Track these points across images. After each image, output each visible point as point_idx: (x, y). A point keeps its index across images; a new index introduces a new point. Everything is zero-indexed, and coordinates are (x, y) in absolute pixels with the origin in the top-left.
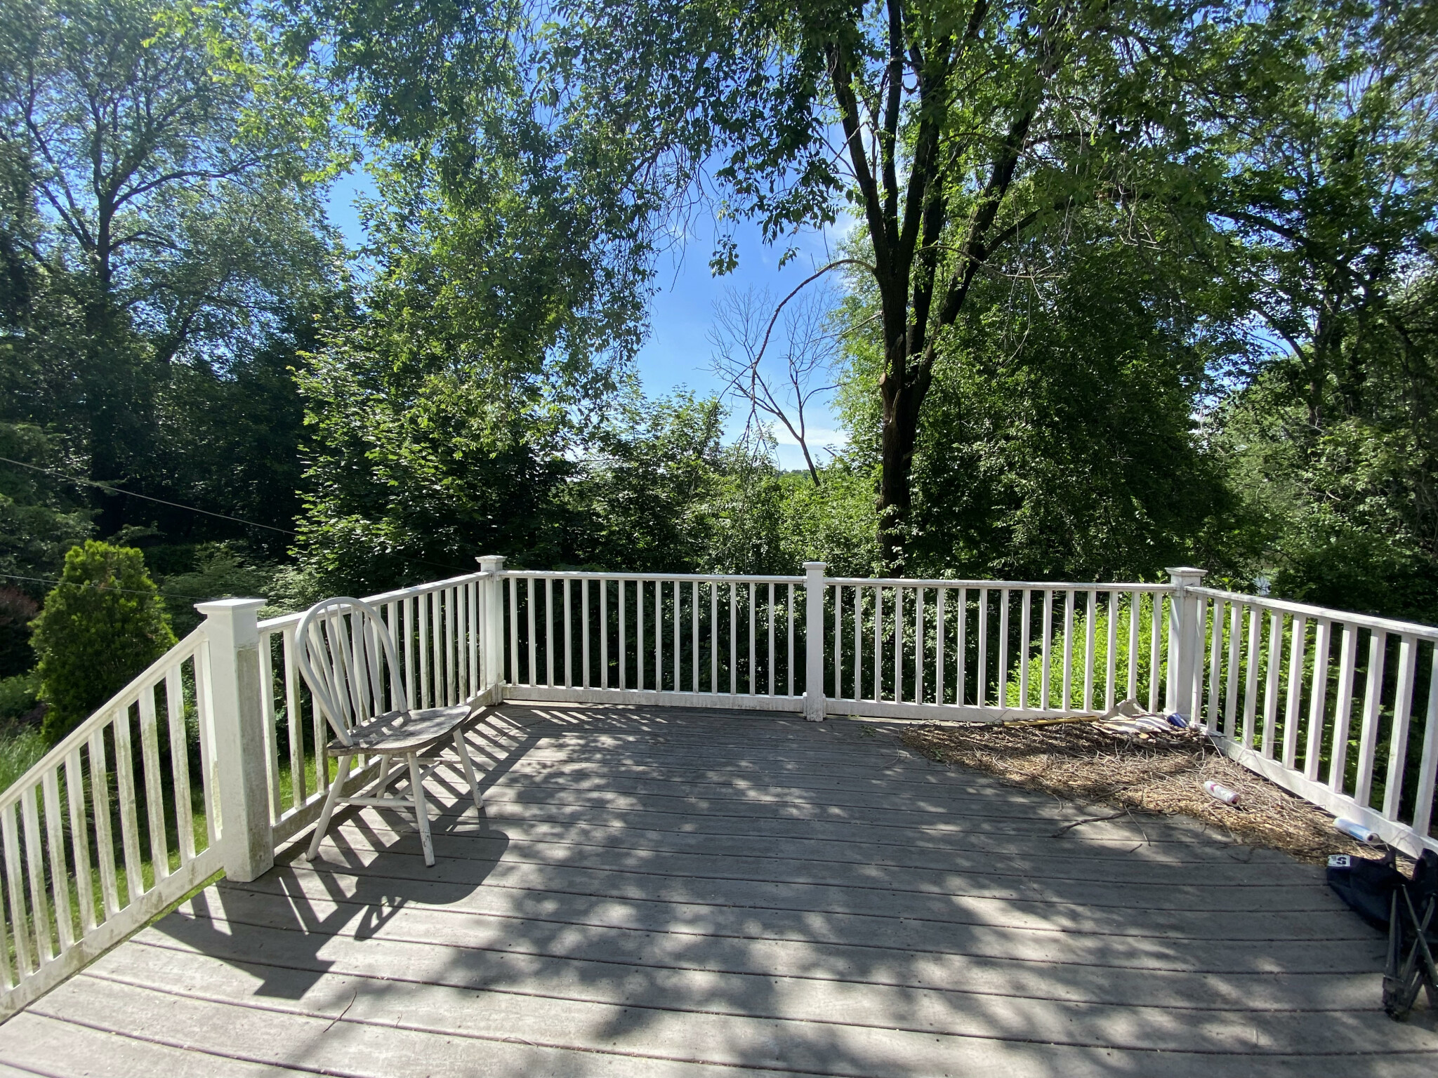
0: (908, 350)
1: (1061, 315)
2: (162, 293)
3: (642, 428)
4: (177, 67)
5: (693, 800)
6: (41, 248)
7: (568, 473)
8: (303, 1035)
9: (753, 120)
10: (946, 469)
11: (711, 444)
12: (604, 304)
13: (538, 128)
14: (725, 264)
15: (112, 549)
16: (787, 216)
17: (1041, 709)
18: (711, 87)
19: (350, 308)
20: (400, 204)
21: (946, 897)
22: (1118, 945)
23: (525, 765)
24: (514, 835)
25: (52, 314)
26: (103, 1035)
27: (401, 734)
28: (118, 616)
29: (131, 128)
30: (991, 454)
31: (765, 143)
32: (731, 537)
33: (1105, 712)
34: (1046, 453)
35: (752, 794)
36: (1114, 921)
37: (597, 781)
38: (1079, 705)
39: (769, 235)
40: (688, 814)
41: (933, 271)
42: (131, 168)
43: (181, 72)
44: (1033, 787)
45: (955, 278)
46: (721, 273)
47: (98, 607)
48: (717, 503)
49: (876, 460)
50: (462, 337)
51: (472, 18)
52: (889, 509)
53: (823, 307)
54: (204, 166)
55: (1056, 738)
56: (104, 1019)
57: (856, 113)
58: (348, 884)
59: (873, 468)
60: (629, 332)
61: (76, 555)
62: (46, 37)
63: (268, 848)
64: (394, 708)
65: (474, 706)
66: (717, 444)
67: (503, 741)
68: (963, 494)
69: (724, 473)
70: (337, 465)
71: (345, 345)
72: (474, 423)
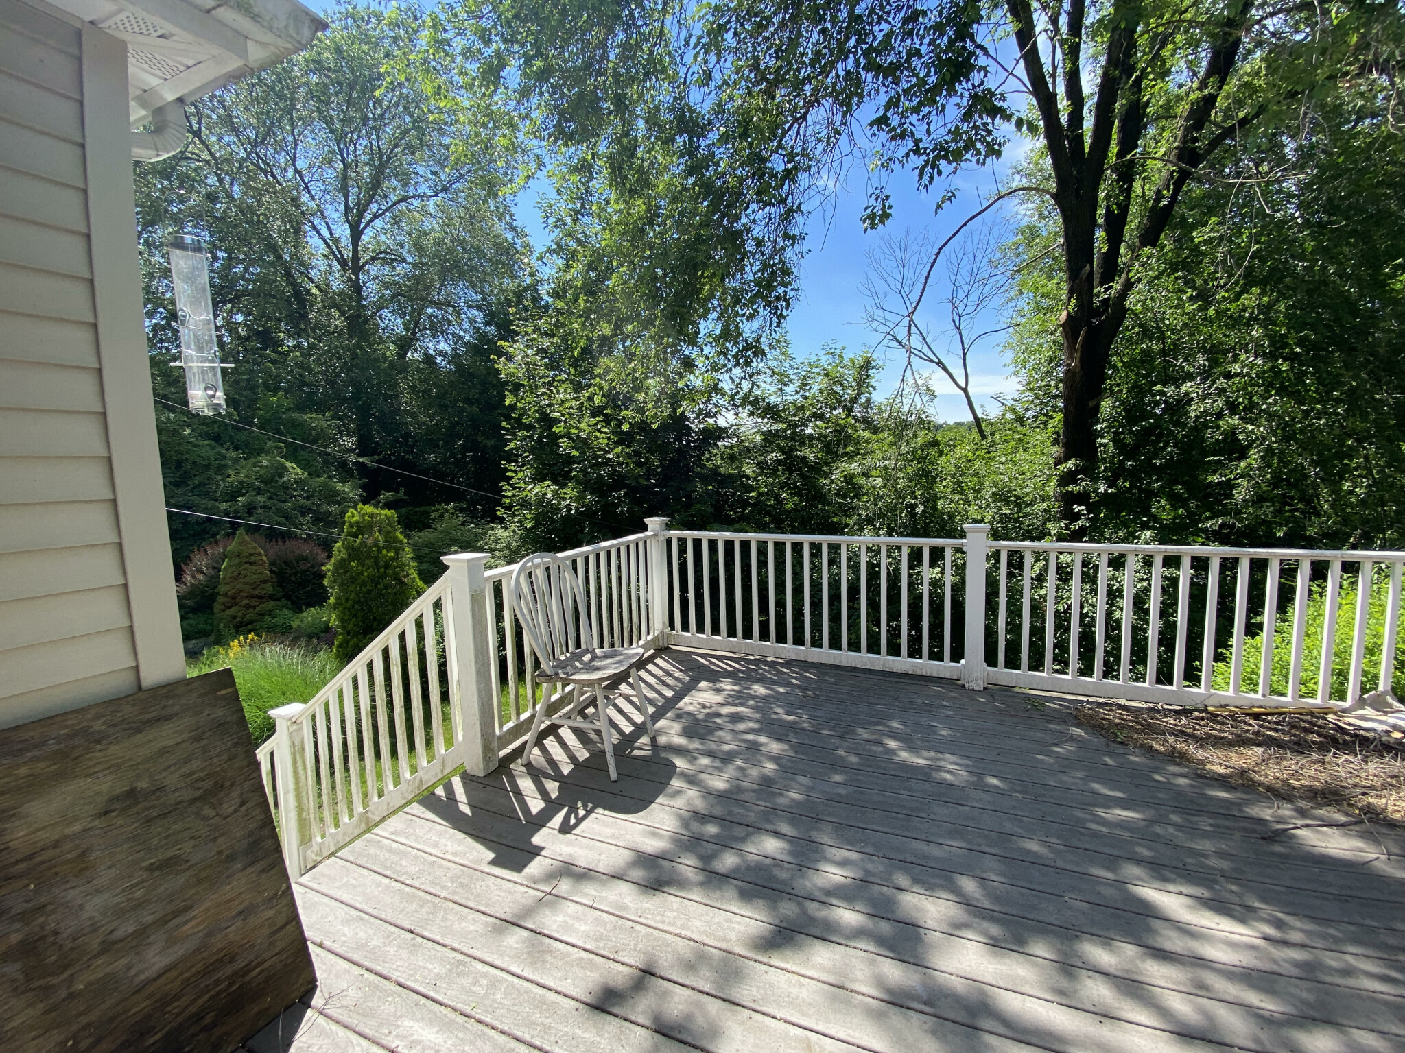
0: (1096, 282)
1: (1307, 223)
2: (398, 301)
3: (790, 389)
4: (397, 104)
5: (843, 753)
6: (313, 273)
7: (720, 438)
8: (524, 901)
9: (908, 60)
10: (1145, 415)
11: (863, 400)
12: (755, 274)
13: (691, 111)
14: (877, 217)
15: (376, 511)
16: (945, 158)
17: (1259, 696)
18: (862, 36)
19: (536, 298)
20: (573, 200)
21: (1121, 883)
22: (1331, 960)
23: (689, 703)
24: (680, 763)
25: (324, 326)
26: (386, 881)
27: (590, 668)
28: (382, 563)
29: (367, 164)
30: (1205, 397)
31: (923, 81)
32: (882, 497)
33: (1347, 704)
34: (1282, 391)
35: (904, 755)
36: (1332, 936)
37: (752, 725)
38: (1312, 694)
39: (926, 179)
40: (838, 765)
41: (1131, 186)
42: (371, 199)
43: (400, 109)
44: (1243, 782)
45: (1158, 192)
46: (873, 228)
47: (368, 557)
48: (868, 462)
49: (1055, 409)
50: (628, 320)
51: (631, 14)
52: (1071, 464)
53: (992, 241)
54: (423, 189)
55: (1277, 730)
56: (387, 868)
57: (1032, 21)
58: (553, 787)
59: (1052, 418)
60: (778, 298)
61: (352, 516)
62: (301, 93)
63: (495, 753)
64: (583, 646)
65: (646, 647)
66: (868, 400)
67: (670, 681)
68: (1167, 444)
69: (876, 431)
70: (531, 437)
71: (534, 332)
72: (640, 397)
